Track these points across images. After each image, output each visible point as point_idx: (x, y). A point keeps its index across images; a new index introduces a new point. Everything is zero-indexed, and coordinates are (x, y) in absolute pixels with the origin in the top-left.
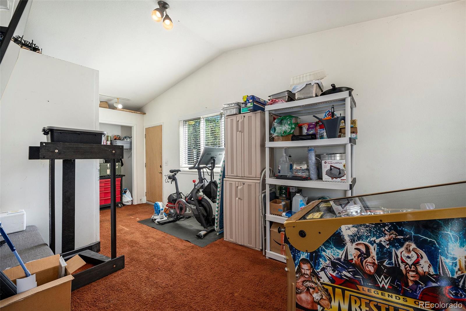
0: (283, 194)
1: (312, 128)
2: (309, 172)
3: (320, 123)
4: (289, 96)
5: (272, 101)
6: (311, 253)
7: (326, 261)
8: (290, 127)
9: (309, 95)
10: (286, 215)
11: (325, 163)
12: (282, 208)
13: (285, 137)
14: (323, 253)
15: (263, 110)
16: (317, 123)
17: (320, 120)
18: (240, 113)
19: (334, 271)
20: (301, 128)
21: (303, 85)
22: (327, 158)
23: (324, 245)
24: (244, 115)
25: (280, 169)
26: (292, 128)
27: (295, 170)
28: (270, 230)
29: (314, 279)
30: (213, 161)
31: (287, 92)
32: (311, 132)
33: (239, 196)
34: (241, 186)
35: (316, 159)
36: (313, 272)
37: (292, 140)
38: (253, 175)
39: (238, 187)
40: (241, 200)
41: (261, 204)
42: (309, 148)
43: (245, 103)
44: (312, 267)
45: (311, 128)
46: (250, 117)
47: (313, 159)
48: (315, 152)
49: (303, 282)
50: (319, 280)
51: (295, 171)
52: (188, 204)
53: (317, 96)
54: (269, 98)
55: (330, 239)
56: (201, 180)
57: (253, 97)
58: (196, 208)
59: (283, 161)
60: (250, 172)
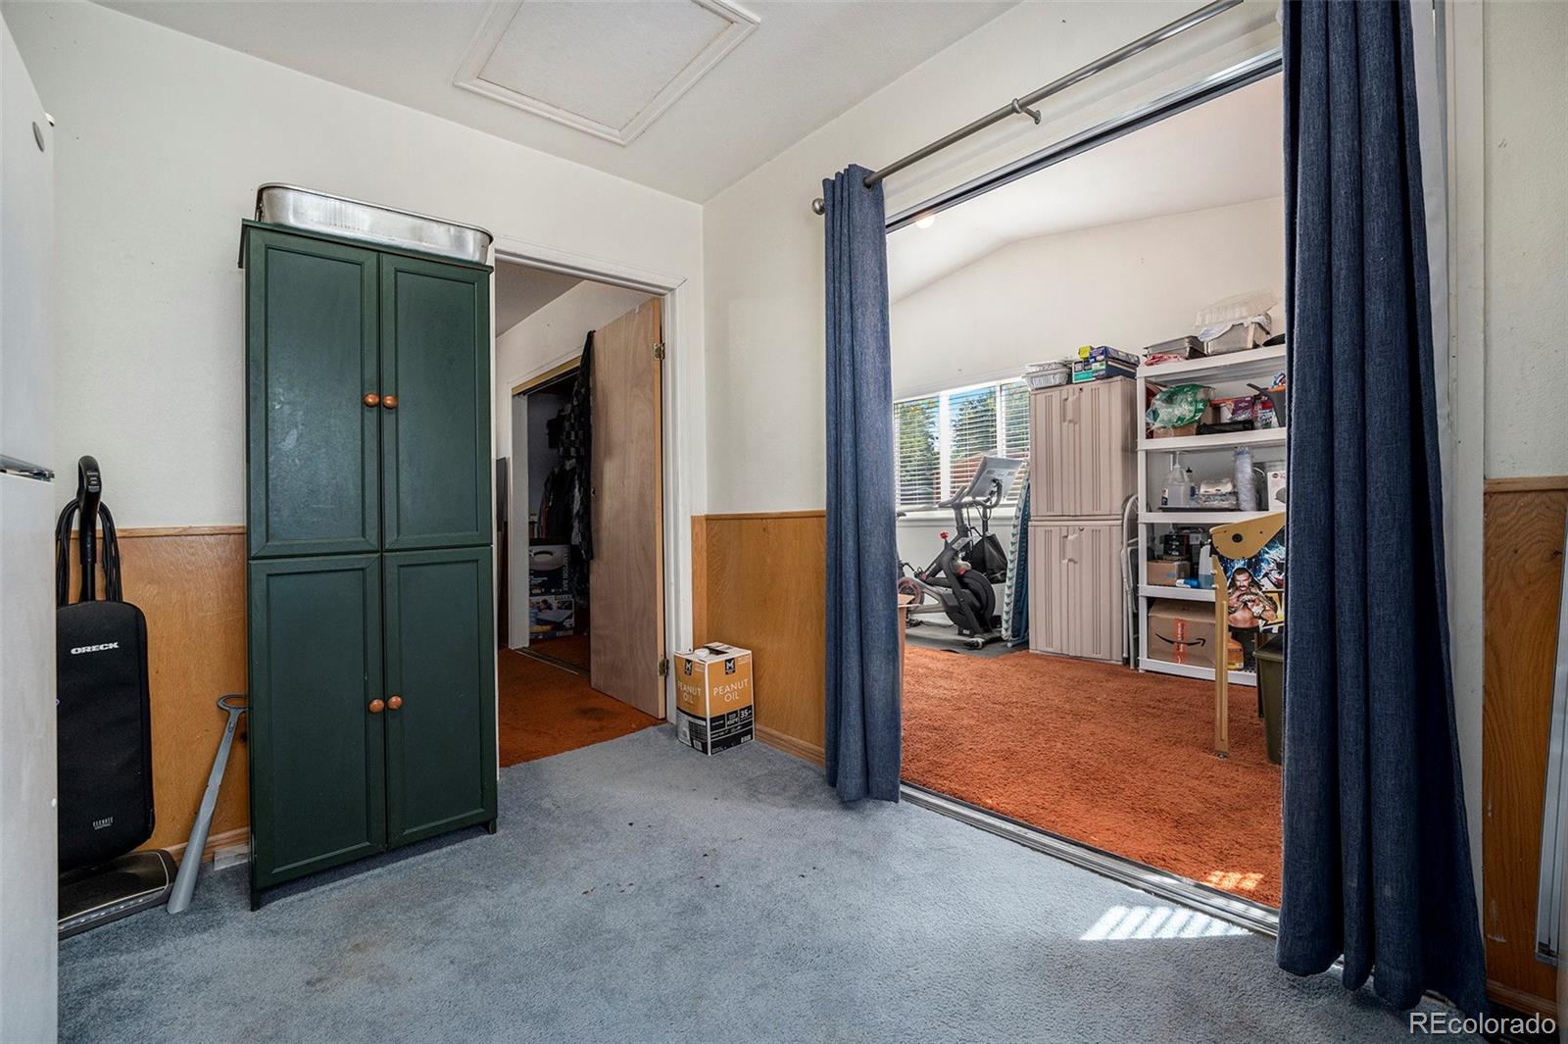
0: (1173, 549)
1: (1245, 408)
2: (1237, 500)
3: (1264, 398)
4: (1191, 348)
5: (1154, 358)
6: (1250, 559)
7: (1269, 564)
8: (1192, 408)
9: (1238, 346)
10: (1185, 583)
11: (1275, 476)
12: (1175, 571)
13: (1182, 428)
14: (1266, 556)
15: (1132, 376)
16: (1256, 398)
17: (1263, 392)
18: (1069, 381)
19: (1280, 573)
20: (1217, 409)
21: (1226, 326)
22: (1278, 468)
23: (1266, 546)
24: (1080, 386)
25: (1166, 496)
26: (1197, 411)
27: (1204, 495)
28: (1148, 617)
29: (1253, 590)
30: (995, 489)
31: (1187, 340)
32: (1242, 417)
33: (1069, 556)
34: (1076, 535)
35: (1255, 471)
36: (1253, 581)
37: (1197, 434)
38: (1105, 510)
39: (1067, 537)
40: (1075, 563)
41: (1124, 567)
42: (1238, 450)
43: (1086, 362)
44: (1250, 575)
45: (1241, 408)
46: (1095, 392)
47: (1246, 471)
48: (1252, 457)
49: (1238, 597)
50: (1260, 589)
51: (1204, 499)
52: (928, 587)
53: (1256, 346)
54: (1146, 352)
55: (1274, 537)
56: (964, 531)
57: (1105, 351)
58: (954, 593)
59: (1175, 479)
60: (1096, 503)
